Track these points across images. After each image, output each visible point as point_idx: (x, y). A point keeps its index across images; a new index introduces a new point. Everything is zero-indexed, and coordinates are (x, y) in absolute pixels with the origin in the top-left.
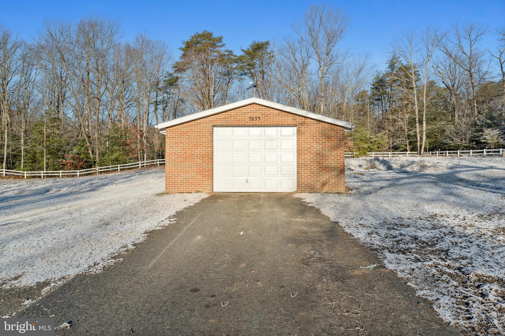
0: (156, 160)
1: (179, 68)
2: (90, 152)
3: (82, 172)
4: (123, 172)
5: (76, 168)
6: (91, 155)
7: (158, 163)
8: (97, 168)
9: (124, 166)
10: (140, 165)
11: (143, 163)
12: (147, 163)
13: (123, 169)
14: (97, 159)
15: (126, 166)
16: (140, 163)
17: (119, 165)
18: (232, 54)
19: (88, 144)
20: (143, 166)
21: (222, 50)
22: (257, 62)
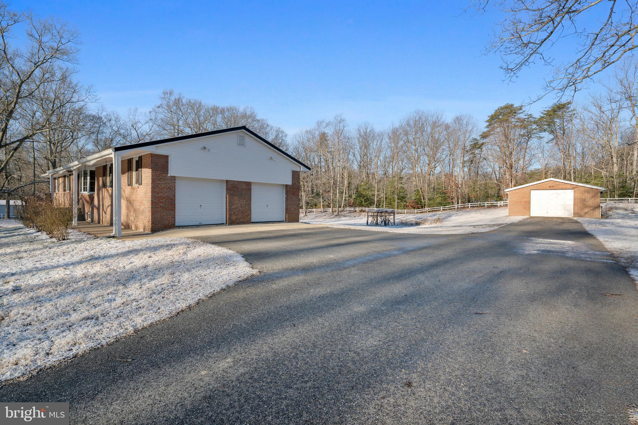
0: (467, 204)
1: (484, 136)
2: (422, 198)
3: (418, 211)
4: (444, 212)
5: (414, 208)
6: (423, 200)
7: (469, 206)
8: (427, 209)
9: (444, 208)
10: (456, 207)
11: (458, 206)
12: (461, 206)
13: (444, 210)
14: (426, 203)
15: (446, 207)
16: (456, 205)
17: (442, 207)
18: (531, 117)
19: (421, 193)
20: (458, 208)
21: (522, 116)
22: (558, 122)
